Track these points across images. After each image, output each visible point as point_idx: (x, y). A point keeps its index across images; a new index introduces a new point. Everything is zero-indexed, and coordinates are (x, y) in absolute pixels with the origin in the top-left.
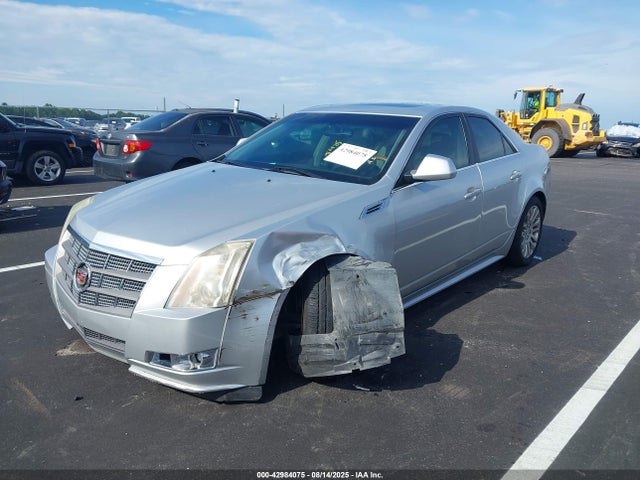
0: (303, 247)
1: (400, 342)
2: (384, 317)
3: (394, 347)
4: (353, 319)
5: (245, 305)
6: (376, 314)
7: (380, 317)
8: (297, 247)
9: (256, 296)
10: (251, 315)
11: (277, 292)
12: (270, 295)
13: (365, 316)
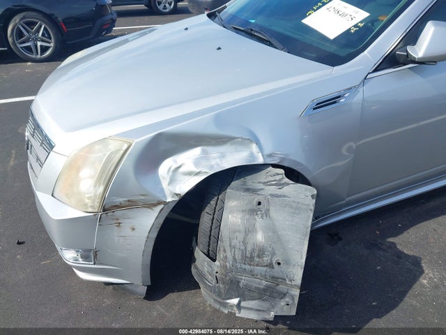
0: (204, 152)
1: (293, 299)
2: (276, 266)
3: (283, 303)
4: (238, 256)
5: (118, 213)
6: (266, 259)
7: (270, 266)
8: (197, 151)
9: (132, 205)
10: (127, 225)
11: (159, 203)
12: (151, 205)
13: (252, 257)
